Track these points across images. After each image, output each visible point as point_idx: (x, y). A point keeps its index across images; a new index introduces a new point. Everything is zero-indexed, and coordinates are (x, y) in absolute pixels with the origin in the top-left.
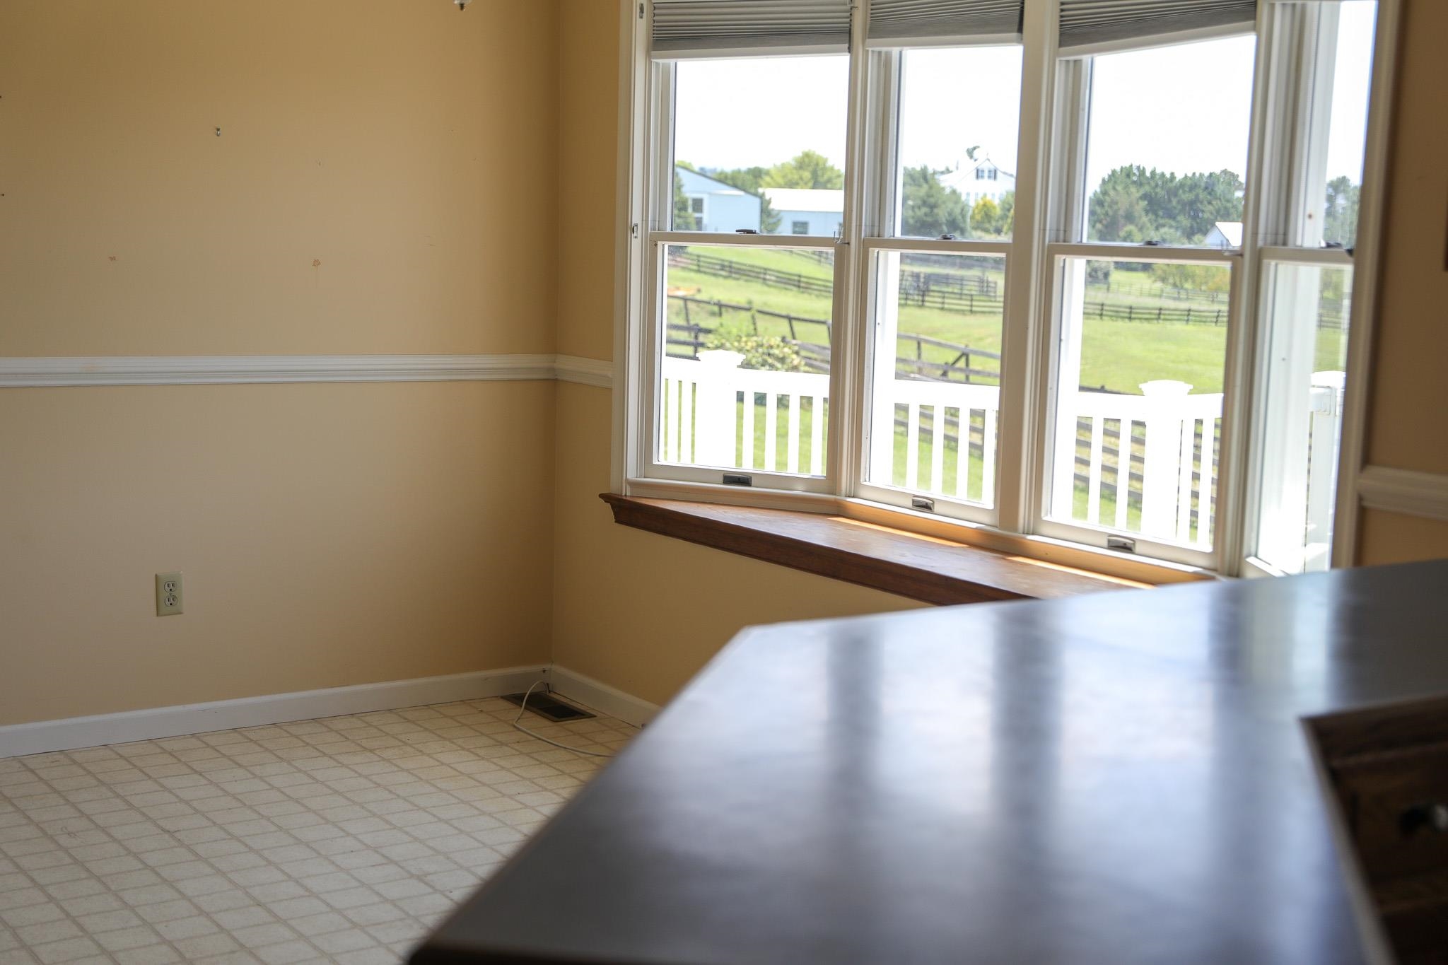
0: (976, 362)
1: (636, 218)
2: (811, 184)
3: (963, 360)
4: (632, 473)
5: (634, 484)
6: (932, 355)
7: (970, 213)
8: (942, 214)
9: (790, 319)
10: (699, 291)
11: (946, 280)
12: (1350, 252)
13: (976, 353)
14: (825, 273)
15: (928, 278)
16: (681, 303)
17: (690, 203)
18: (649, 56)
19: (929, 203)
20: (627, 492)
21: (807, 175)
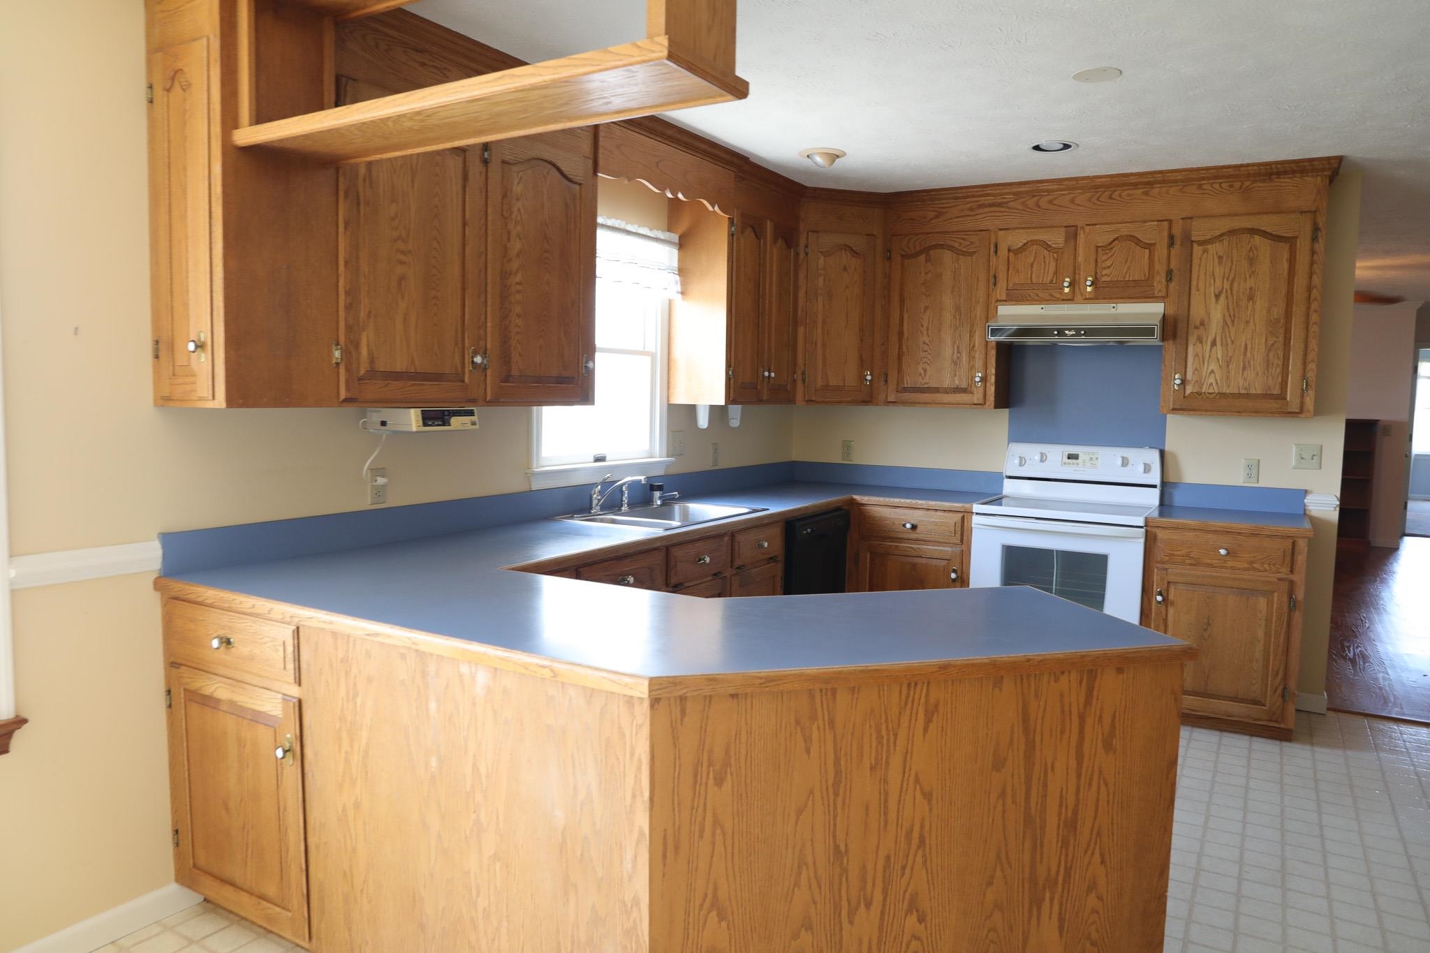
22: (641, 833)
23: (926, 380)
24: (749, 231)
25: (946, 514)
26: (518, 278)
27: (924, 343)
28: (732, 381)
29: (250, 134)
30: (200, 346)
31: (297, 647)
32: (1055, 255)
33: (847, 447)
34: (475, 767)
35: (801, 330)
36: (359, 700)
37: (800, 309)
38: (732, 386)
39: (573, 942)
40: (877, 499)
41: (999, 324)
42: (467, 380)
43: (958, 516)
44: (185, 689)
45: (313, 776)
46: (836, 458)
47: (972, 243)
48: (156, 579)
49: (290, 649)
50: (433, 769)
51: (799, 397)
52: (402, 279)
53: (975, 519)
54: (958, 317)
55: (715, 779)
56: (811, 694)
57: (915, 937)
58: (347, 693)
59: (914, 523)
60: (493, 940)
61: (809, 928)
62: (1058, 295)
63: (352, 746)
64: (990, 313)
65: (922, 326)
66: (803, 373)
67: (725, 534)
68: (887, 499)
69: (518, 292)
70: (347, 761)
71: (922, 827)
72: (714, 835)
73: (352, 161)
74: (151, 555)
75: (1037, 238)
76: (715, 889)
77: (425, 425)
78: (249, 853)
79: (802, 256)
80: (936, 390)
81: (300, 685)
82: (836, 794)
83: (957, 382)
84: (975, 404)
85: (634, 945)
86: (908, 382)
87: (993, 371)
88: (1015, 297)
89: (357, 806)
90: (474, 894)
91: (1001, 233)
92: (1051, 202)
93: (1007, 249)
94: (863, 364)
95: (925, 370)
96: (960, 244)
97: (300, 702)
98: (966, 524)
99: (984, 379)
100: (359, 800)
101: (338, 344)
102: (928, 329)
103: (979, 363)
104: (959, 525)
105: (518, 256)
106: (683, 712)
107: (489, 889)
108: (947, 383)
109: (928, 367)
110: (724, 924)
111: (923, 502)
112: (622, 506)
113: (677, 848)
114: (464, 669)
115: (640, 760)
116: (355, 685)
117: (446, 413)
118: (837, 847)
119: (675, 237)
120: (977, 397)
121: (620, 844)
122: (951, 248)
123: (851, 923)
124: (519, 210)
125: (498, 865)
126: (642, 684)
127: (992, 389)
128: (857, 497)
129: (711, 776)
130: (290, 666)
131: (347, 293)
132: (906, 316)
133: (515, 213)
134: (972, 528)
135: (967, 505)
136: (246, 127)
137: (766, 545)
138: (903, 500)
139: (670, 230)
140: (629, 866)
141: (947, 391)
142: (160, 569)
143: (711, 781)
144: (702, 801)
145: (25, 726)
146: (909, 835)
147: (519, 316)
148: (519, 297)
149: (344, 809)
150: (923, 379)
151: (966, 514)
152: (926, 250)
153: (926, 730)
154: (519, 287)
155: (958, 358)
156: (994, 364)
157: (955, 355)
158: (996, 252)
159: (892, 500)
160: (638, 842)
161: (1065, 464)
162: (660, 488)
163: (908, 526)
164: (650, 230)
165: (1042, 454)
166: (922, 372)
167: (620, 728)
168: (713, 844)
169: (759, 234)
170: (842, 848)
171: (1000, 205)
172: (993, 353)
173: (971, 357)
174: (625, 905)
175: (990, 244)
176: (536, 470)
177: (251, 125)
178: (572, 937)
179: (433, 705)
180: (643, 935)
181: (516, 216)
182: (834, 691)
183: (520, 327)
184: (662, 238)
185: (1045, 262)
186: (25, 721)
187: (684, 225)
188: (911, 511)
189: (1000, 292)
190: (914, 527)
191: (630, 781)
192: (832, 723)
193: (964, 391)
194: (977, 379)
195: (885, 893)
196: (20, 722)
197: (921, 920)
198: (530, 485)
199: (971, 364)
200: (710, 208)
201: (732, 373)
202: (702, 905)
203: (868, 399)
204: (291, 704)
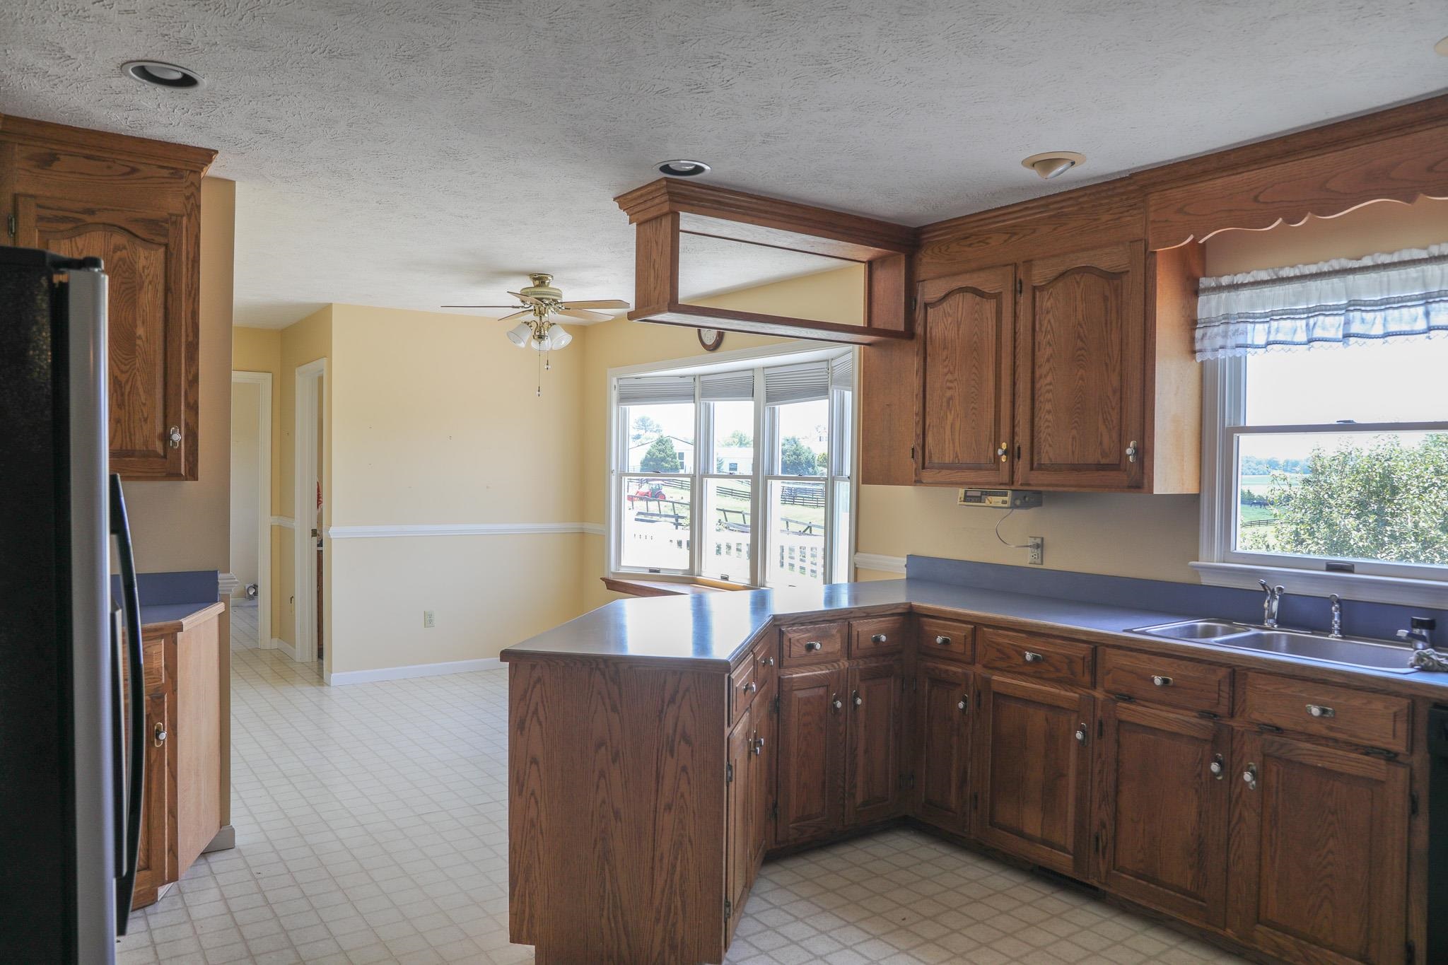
0: (814, 530)
1: (614, 467)
2: (738, 445)
3: (809, 530)
4: (613, 569)
5: (614, 573)
6: (793, 527)
7: (817, 458)
8: (803, 458)
9: (724, 511)
10: (682, 498)
11: (805, 491)
12: (849, 477)
13: (814, 526)
14: (748, 489)
15: (796, 490)
16: (671, 504)
17: (677, 456)
18: (618, 405)
19: (797, 453)
20: (611, 577)
21: (737, 440)
26: (1049, 379)
52: (951, 398)
69: (1048, 391)
77: (967, 501)
105: (1048, 360)
117: (984, 493)
124: (1049, 321)
133: (1046, 325)
142: (906, 574)
147: (1049, 412)
148: (1049, 396)
154: (1048, 387)
181: (1047, 327)
183: (1049, 421)
198: (1199, 579)
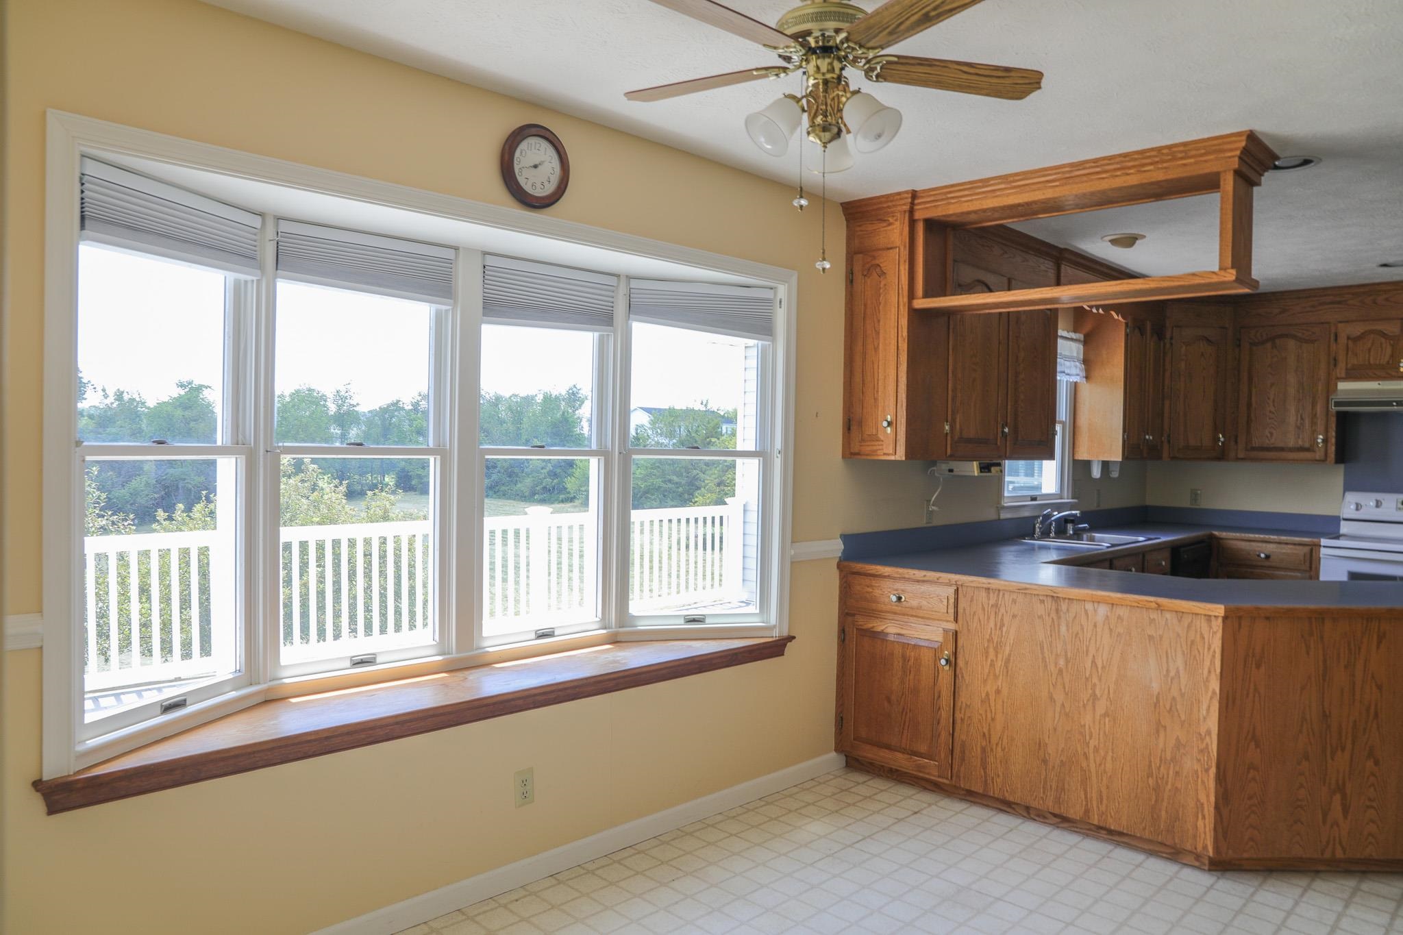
22: (1214, 692)
23: (1273, 441)
24: (1137, 331)
25: (1297, 547)
26: (1022, 376)
27: (1270, 412)
28: (1126, 443)
29: (921, 303)
30: (890, 424)
31: (957, 600)
32: (1392, 342)
33: (1195, 496)
34: (1094, 662)
35: (1167, 403)
36: (1004, 629)
37: (1166, 388)
38: (1126, 446)
39: (1161, 760)
40: (1234, 534)
41: (1338, 397)
42: (999, 443)
43: (1307, 549)
44: (857, 629)
45: (962, 677)
46: (1185, 503)
47: (1313, 333)
48: (838, 563)
49: (952, 601)
50: (1061, 666)
51: (1165, 455)
52: (974, 380)
53: (1323, 551)
54: (1301, 391)
55: (1256, 664)
56: (1310, 618)
57: (1373, 774)
58: (996, 625)
59: (1268, 553)
60: (1100, 765)
61: (1307, 758)
62: (1394, 374)
63: (997, 657)
64: (1330, 388)
65: (1269, 398)
66: (1169, 436)
67: (1106, 560)
68: (1243, 535)
69: (1023, 385)
70: (992, 665)
71: (1376, 705)
72: (1254, 696)
73: (965, 313)
74: (836, 547)
75: (1374, 328)
76: (1254, 729)
77: (981, 472)
78: (906, 728)
79: (1168, 345)
80: (1282, 449)
81: (957, 622)
82: (1324, 680)
83: (1300, 443)
84: (1316, 460)
85: (1206, 758)
86: (1256, 442)
87: (1334, 434)
88: (1351, 375)
89: (998, 692)
90: (1088, 738)
91: (1340, 325)
92: (1387, 300)
93: (1346, 337)
94: (1216, 430)
95: (1271, 434)
96: (1303, 334)
97: (956, 632)
98: (1314, 554)
99: (1325, 441)
100: (1000, 688)
101: (947, 422)
102: (1274, 401)
103: (1320, 426)
104: (1308, 556)
105: (1023, 361)
106: (1240, 624)
107: (1099, 735)
108: (1291, 443)
109: (1274, 432)
110: (1258, 750)
111: (1275, 537)
112: (1050, 533)
113: (1234, 702)
114: (1089, 606)
115: (1215, 652)
116: (1002, 620)
118: (1324, 712)
119: (1080, 336)
120: (1319, 455)
121: (1199, 700)
122: (1294, 337)
123: (1332, 759)
125: (1107, 720)
126: (1220, 608)
127: (1332, 449)
128: (1216, 533)
129: (1254, 663)
130: (951, 611)
131: (953, 391)
132: (1254, 391)
134: (1320, 558)
135: (1315, 540)
136: (920, 298)
137: (1164, 563)
138: (1257, 536)
139: (1075, 331)
140: (1205, 712)
141: (1291, 450)
142: (840, 557)
143: (1254, 666)
144: (1248, 676)
145: (793, 641)
146: (1368, 710)
147: (1022, 401)
148: (1023, 388)
149: (987, 694)
150: (1269, 440)
151: (1314, 547)
152: (1272, 339)
153: (1378, 647)
154: (1023, 382)
155: (1301, 424)
156: (1334, 429)
157: (1299, 422)
158: (1336, 339)
159: (1247, 535)
160: (1211, 698)
161: (1400, 509)
162: (1072, 522)
163: (1263, 555)
164: (1068, 332)
165: (1377, 502)
166: (1269, 435)
167: (1201, 634)
168: (1254, 702)
169: (1142, 333)
170: (1328, 713)
171: (1339, 303)
172: (1333, 420)
173: (1313, 423)
174: (1200, 735)
175: (1330, 334)
176: (1005, 505)
177: (923, 298)
178: (1161, 757)
179: (1063, 629)
180: (1213, 752)
182: (1323, 619)
183: (1023, 408)
184: (1075, 337)
185: (1381, 347)
186: (794, 638)
187: (1088, 327)
188: (1264, 545)
189: (1341, 370)
190: (1267, 557)
191: (1207, 663)
192: (1322, 638)
193: (1307, 450)
194: (1319, 441)
195: (1353, 743)
196: (791, 638)
197: (1376, 763)
198: (999, 515)
199: (1313, 428)
200: (1116, 317)
201: (1127, 436)
202: (1246, 738)
203: (1221, 455)
204: (951, 633)
